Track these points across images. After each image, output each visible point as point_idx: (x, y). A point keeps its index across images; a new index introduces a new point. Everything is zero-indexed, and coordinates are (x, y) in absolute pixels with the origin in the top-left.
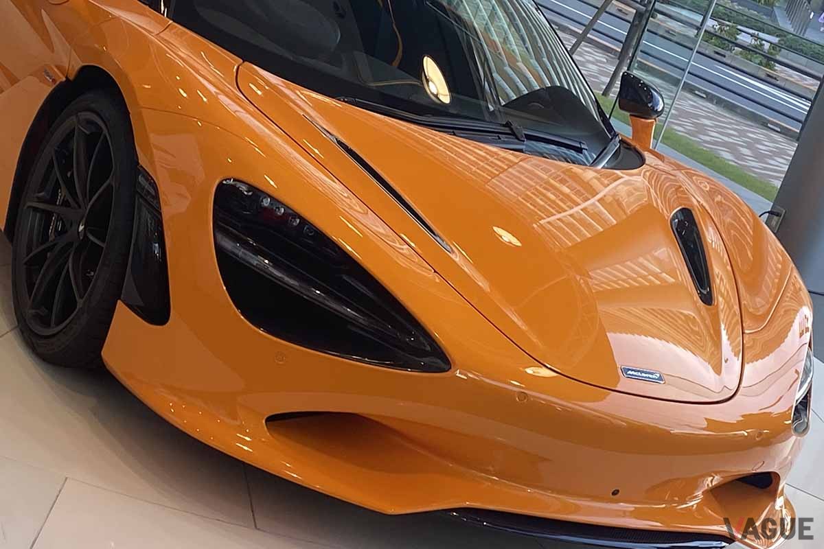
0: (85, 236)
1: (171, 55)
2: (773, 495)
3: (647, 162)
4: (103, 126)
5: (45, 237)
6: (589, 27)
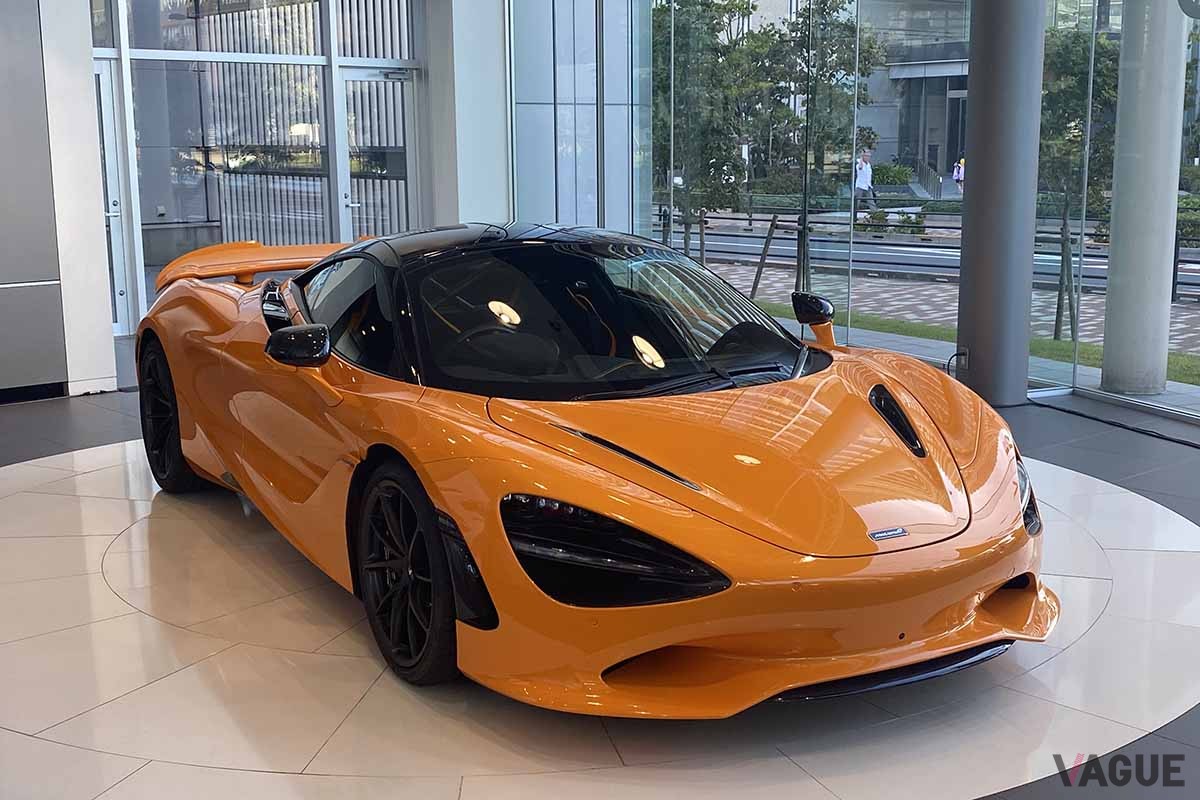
0: (415, 578)
1: (433, 415)
2: (1034, 590)
3: (835, 358)
4: (398, 487)
5: (386, 588)
6: (764, 255)
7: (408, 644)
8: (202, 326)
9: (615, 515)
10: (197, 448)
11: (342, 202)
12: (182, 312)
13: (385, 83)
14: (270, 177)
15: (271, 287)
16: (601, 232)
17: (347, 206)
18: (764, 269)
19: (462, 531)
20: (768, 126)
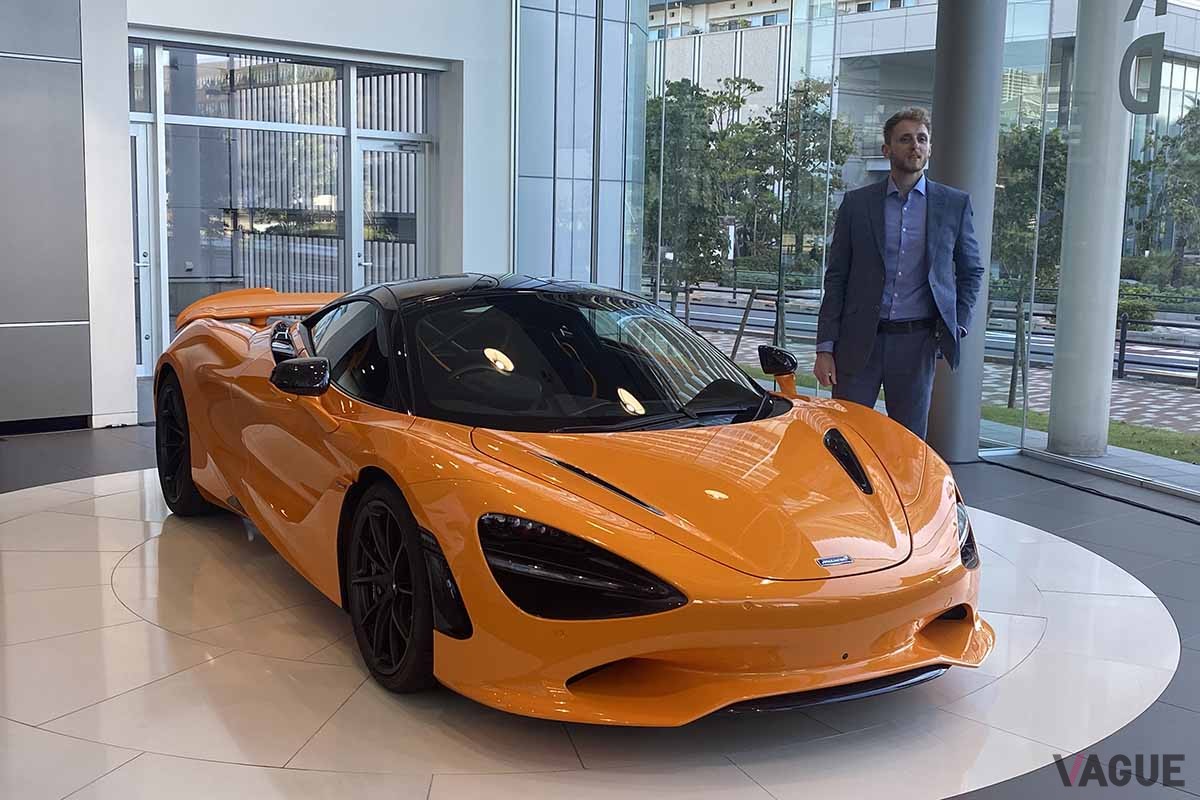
0: (398, 592)
1: (423, 442)
2: (971, 623)
3: (793, 404)
4: (388, 508)
5: (372, 603)
6: (743, 324)
7: (389, 653)
8: (214, 360)
9: (590, 538)
10: (206, 475)
11: (355, 260)
12: (199, 349)
13: (400, 154)
14: (292, 238)
15: (281, 327)
16: (592, 286)
17: (360, 265)
18: (743, 338)
19: (442, 547)
20: (754, 209)
